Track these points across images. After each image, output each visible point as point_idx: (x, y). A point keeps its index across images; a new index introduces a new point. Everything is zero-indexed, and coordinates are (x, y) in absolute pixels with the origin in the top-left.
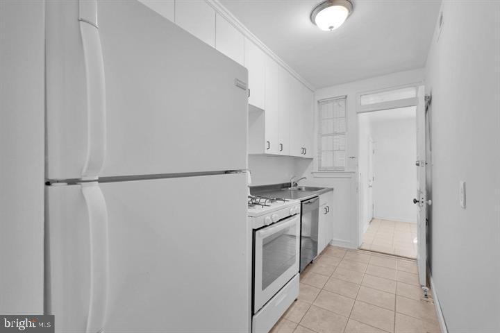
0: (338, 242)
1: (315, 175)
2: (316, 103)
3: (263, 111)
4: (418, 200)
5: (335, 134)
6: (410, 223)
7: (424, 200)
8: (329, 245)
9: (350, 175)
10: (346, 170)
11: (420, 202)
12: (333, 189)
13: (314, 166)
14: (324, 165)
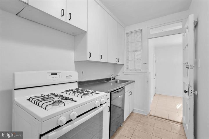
0: (137, 110)
1: (125, 73)
2: (126, 34)
3: (86, 32)
4: (187, 91)
5: (136, 51)
6: (173, 96)
7: (192, 91)
8: (132, 112)
9: (144, 74)
10: (142, 71)
11: (190, 92)
12: (134, 81)
13: (124, 69)
14: (129, 68)
